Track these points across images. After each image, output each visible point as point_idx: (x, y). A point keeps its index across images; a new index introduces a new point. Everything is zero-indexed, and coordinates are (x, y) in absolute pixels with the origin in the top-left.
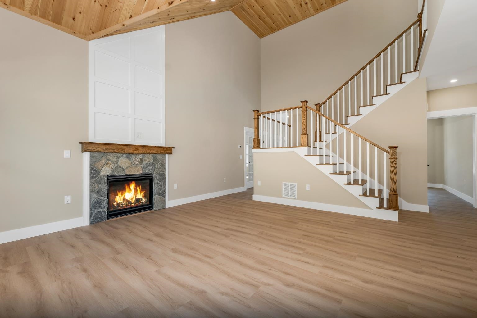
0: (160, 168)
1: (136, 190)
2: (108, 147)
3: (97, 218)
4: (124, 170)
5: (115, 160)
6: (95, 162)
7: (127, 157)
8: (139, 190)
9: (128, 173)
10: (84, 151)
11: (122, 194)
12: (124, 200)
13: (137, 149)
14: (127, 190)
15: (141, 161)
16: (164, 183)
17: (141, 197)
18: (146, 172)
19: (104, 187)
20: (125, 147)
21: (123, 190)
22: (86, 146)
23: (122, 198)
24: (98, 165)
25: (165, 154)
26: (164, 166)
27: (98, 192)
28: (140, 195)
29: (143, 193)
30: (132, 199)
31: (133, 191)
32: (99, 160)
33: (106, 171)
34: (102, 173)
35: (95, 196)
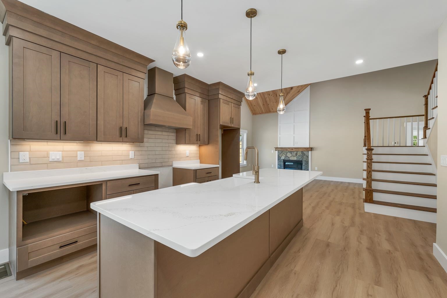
0: (305, 158)
2: (282, 149)
5: (286, 154)
6: (279, 154)
7: (290, 153)
9: (290, 159)
10: (276, 150)
13: (292, 150)
15: (296, 154)
16: (308, 166)
18: (299, 159)
19: (282, 164)
20: (287, 149)
22: (277, 149)
24: (280, 156)
25: (308, 151)
26: (308, 157)
27: (280, 165)
32: (280, 154)
33: (283, 158)
34: (281, 159)
35: (279, 166)
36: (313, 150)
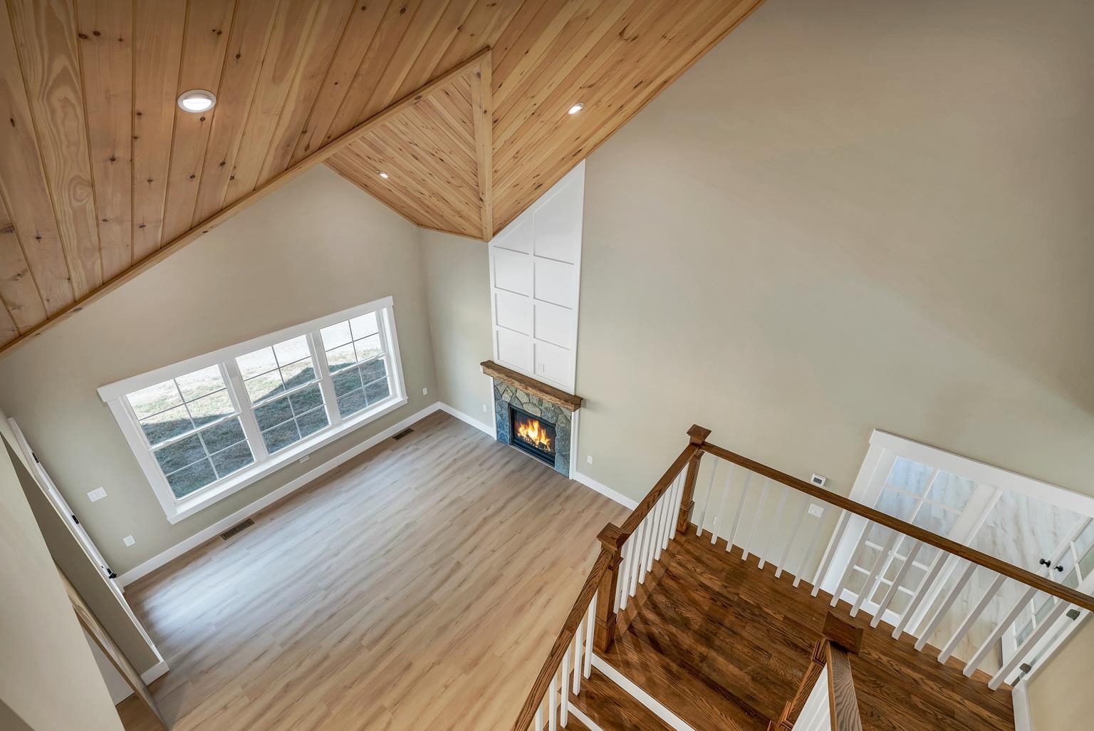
0: (562, 422)
1: (539, 431)
3: (501, 438)
4: (522, 404)
5: (514, 390)
6: (497, 385)
8: (543, 435)
10: (485, 373)
11: (525, 428)
12: (528, 436)
14: (530, 426)
15: (540, 402)
17: (545, 443)
18: (545, 418)
19: (506, 413)
21: (526, 424)
23: (525, 432)
24: (501, 389)
25: (572, 406)
26: (569, 421)
27: (501, 416)
28: (545, 441)
29: (548, 440)
30: (536, 440)
31: (537, 430)
32: (501, 385)
33: (507, 398)
34: (503, 399)
35: (499, 418)
36: (585, 407)
